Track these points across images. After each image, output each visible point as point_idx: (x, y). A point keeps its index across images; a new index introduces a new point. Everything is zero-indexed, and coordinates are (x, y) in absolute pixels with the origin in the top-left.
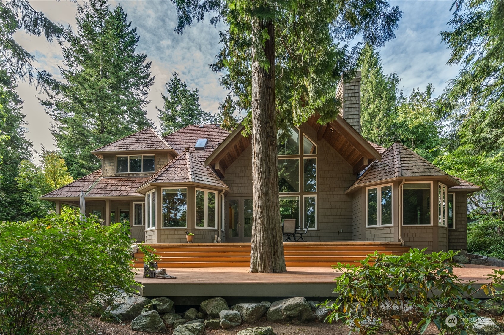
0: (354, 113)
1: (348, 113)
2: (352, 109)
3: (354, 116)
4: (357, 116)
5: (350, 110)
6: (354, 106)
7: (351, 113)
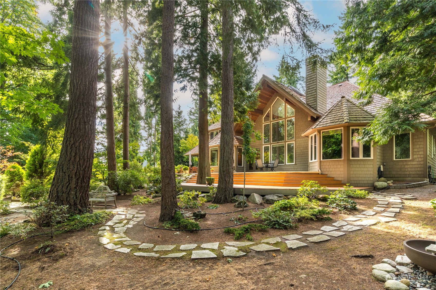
0: (313, 84)
1: (309, 85)
2: (312, 82)
3: (313, 86)
4: (315, 86)
5: (310, 83)
6: (313, 79)
7: (311, 85)
